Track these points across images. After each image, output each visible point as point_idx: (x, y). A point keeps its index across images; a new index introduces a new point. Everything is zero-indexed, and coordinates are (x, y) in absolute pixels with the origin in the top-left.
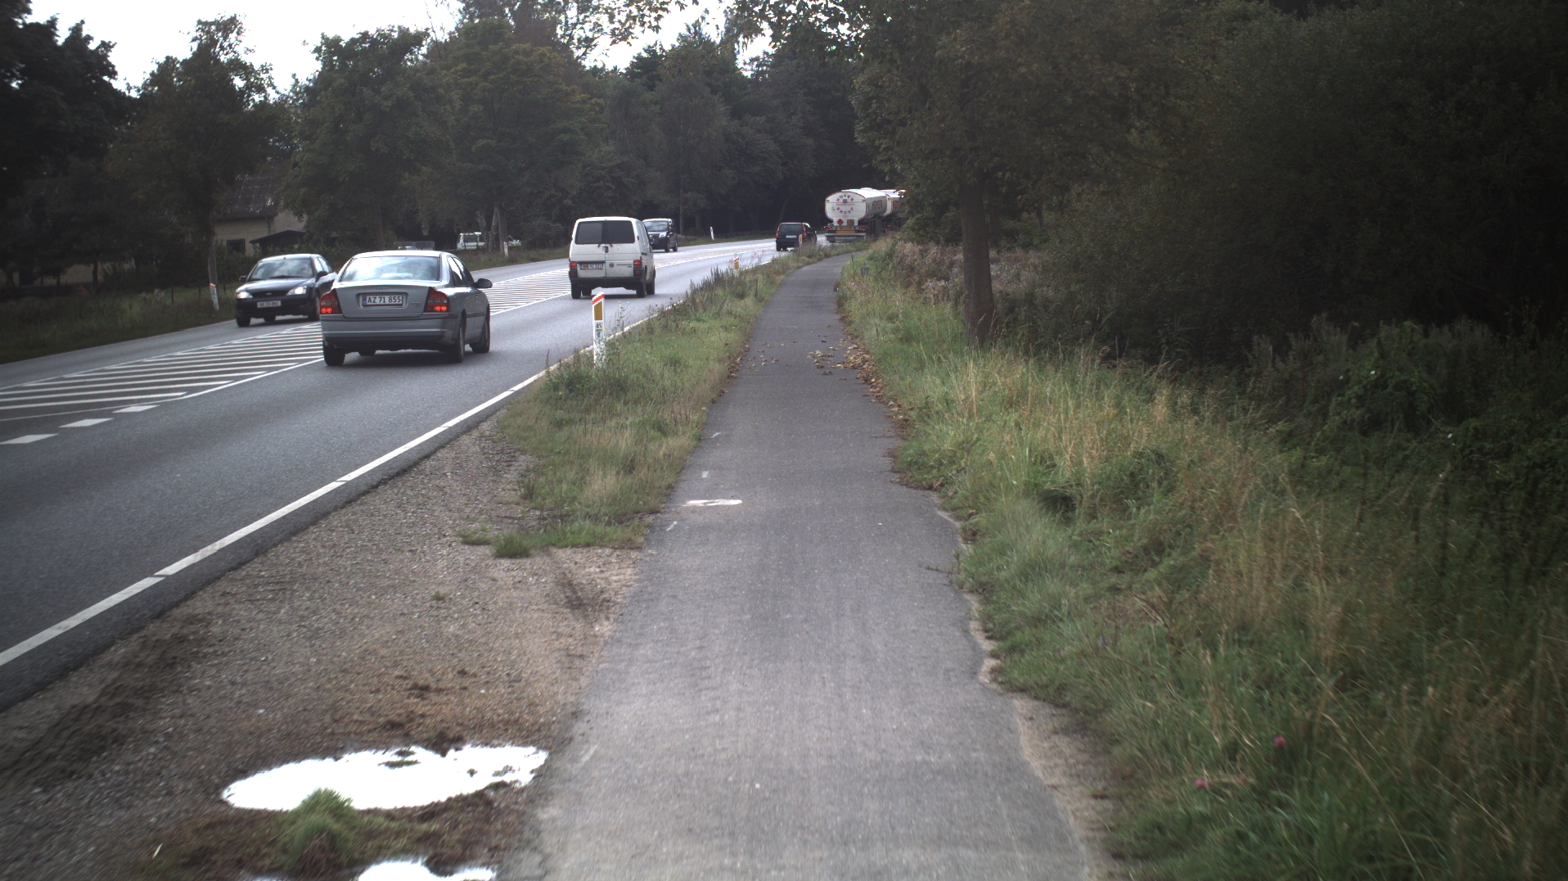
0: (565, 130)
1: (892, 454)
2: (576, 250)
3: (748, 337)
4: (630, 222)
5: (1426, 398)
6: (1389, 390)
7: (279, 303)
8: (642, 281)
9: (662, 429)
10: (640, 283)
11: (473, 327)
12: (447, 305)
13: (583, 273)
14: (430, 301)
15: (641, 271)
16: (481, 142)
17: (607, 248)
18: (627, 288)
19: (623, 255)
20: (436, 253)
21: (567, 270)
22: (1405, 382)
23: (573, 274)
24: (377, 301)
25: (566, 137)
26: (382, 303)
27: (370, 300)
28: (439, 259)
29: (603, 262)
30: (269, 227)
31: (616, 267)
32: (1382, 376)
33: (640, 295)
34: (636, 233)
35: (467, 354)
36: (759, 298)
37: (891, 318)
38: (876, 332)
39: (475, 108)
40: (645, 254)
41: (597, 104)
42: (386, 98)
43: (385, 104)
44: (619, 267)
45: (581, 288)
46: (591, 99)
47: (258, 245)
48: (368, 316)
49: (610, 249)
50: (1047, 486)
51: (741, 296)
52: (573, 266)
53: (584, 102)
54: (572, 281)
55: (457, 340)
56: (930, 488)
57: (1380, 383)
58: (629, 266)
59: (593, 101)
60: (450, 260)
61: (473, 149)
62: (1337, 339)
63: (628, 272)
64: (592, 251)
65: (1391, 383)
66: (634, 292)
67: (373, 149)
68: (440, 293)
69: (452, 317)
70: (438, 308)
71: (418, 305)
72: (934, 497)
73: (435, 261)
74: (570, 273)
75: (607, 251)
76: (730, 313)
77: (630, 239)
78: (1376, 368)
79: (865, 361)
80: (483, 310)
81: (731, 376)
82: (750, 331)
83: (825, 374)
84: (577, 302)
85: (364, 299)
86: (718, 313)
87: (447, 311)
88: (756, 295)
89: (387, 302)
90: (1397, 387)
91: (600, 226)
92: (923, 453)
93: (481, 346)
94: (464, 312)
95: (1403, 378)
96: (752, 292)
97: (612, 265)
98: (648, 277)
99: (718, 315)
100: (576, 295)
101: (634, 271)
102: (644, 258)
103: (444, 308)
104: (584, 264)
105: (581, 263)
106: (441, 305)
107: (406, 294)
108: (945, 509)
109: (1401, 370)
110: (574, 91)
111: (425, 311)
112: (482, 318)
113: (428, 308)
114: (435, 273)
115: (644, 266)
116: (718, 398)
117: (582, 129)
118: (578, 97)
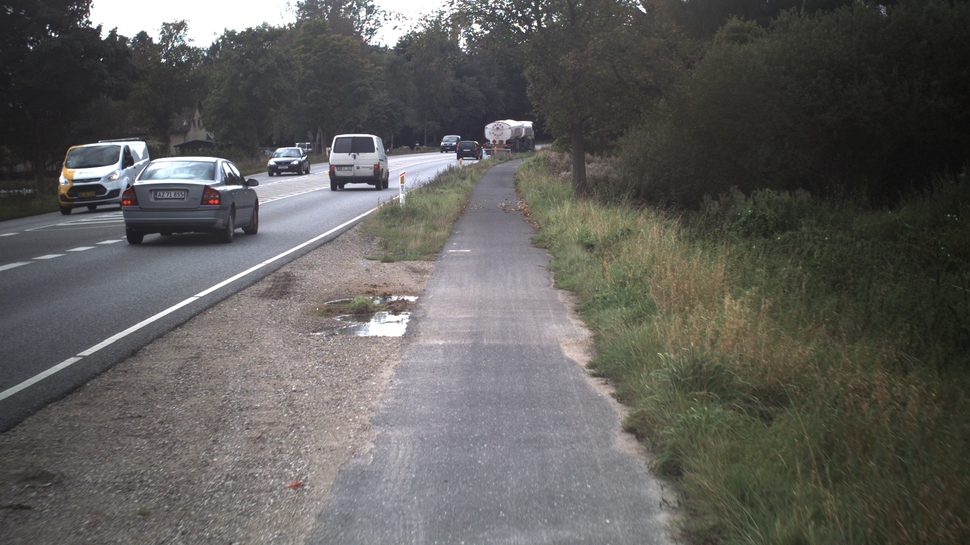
0: (361, 85)
1: (532, 239)
2: (335, 157)
3: (468, 197)
4: (371, 139)
5: (772, 223)
6: (756, 219)
7: (287, 167)
8: (380, 179)
9: (435, 229)
10: (378, 180)
11: (243, 215)
12: (219, 199)
13: (339, 173)
14: (206, 196)
15: (379, 172)
16: (312, 91)
17: (355, 156)
18: (369, 184)
19: (366, 161)
20: (213, 159)
21: (327, 171)
22: (763, 215)
23: (332, 174)
24: (165, 195)
25: (361, 89)
26: (169, 197)
27: (160, 195)
28: (215, 163)
29: (352, 166)
30: (185, 138)
31: (361, 169)
32: (754, 213)
33: (378, 189)
34: (376, 146)
35: (237, 236)
36: (473, 180)
37: (540, 189)
38: (532, 195)
39: (309, 71)
40: (382, 160)
41: (379, 70)
42: (261, 66)
43: (261, 69)
44: (364, 169)
45: (337, 183)
46: (375, 67)
47: (179, 148)
48: (158, 207)
49: (357, 156)
50: (587, 241)
51: (464, 178)
52: (332, 169)
53: (372, 68)
54: (331, 178)
55: (227, 226)
56: (546, 248)
57: (753, 216)
58: (371, 168)
59: (377, 68)
60: (225, 165)
61: (308, 95)
62: (740, 196)
63: (370, 173)
64: (343, 158)
65: (757, 216)
66: (374, 187)
67: (254, 95)
68: (213, 189)
69: (222, 209)
70: (212, 202)
71: (196, 199)
72: (547, 250)
73: (212, 164)
74: (330, 173)
75: (355, 158)
76: (459, 186)
77: (372, 150)
78: (751, 209)
79: (525, 208)
80: (253, 202)
81: (462, 212)
82: (469, 194)
83: (506, 213)
84: (335, 193)
85: (156, 194)
86: (453, 185)
87: (218, 204)
88: (471, 178)
89: (173, 196)
90: (760, 218)
91: (350, 140)
92: (544, 236)
93: (251, 229)
94: (233, 205)
95: (763, 213)
96: (470, 176)
97: (358, 168)
98: (384, 177)
99: (453, 186)
100: (333, 188)
101: (374, 172)
102: (381, 162)
103: (217, 202)
104: (340, 167)
105: (337, 166)
106: (214, 199)
107: (187, 191)
108: (550, 253)
109: (762, 210)
110: (366, 62)
111: (202, 204)
112: (252, 209)
113: (204, 201)
114: (212, 175)
115: (381, 168)
116: (457, 220)
117: (371, 84)
118: (369, 66)
